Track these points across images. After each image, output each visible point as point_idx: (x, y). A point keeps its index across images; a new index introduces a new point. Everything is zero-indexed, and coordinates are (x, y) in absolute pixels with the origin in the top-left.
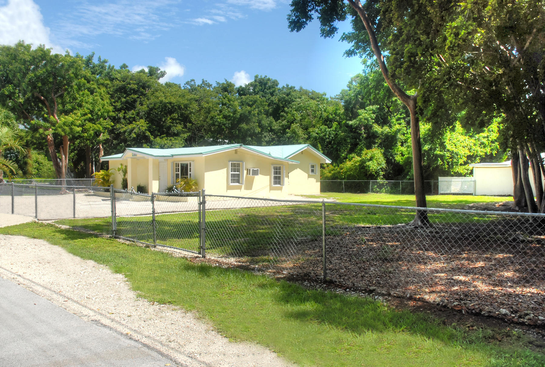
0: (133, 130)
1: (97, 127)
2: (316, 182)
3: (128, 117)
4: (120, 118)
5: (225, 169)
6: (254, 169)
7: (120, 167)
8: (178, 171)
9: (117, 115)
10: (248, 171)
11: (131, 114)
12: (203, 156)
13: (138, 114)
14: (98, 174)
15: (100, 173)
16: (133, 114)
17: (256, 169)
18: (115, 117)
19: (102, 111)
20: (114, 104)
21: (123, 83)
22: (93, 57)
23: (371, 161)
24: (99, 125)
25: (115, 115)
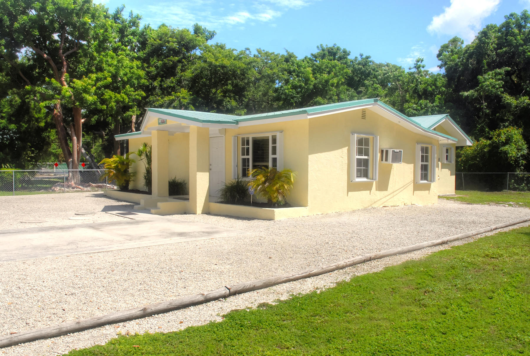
0: (172, 103)
1: (122, 96)
2: (451, 175)
3: (165, 86)
4: (154, 88)
5: (345, 150)
6: (396, 150)
7: (141, 148)
8: (248, 154)
9: (151, 84)
10: (384, 154)
11: (169, 82)
12: (309, 117)
13: (179, 82)
14: (108, 162)
15: (112, 160)
16: (173, 82)
17: (398, 151)
18: (148, 86)
19: (129, 75)
20: (147, 69)
21: (160, 42)
22: (122, 10)
23: (508, 146)
24: (123, 95)
25: (148, 84)
